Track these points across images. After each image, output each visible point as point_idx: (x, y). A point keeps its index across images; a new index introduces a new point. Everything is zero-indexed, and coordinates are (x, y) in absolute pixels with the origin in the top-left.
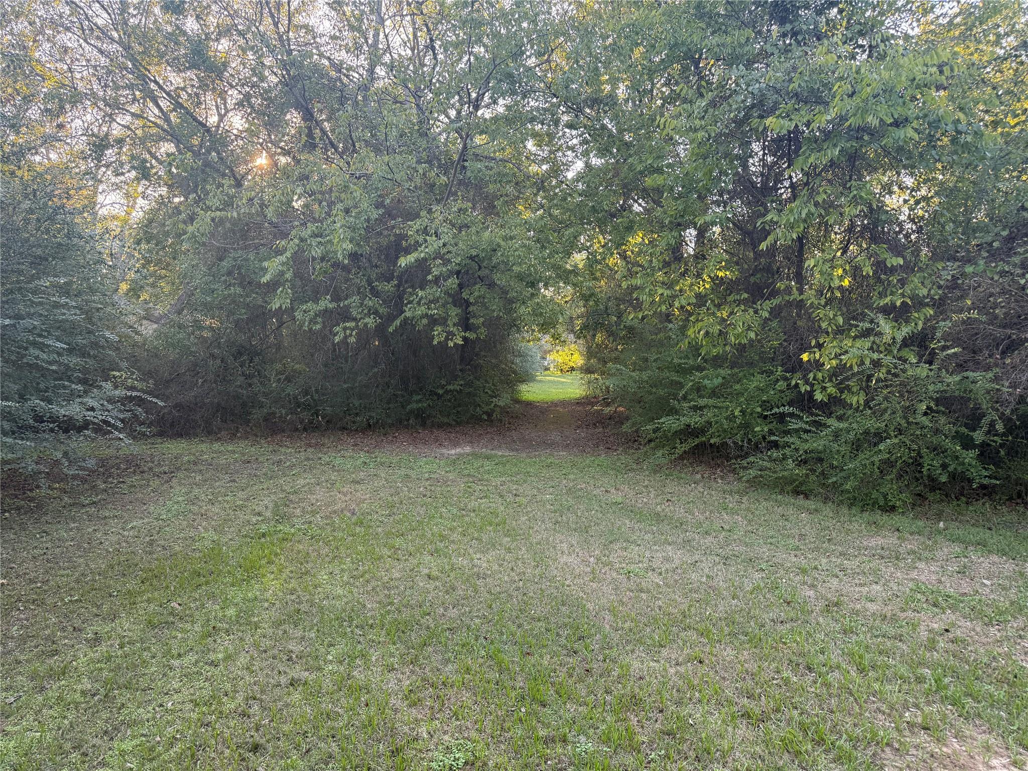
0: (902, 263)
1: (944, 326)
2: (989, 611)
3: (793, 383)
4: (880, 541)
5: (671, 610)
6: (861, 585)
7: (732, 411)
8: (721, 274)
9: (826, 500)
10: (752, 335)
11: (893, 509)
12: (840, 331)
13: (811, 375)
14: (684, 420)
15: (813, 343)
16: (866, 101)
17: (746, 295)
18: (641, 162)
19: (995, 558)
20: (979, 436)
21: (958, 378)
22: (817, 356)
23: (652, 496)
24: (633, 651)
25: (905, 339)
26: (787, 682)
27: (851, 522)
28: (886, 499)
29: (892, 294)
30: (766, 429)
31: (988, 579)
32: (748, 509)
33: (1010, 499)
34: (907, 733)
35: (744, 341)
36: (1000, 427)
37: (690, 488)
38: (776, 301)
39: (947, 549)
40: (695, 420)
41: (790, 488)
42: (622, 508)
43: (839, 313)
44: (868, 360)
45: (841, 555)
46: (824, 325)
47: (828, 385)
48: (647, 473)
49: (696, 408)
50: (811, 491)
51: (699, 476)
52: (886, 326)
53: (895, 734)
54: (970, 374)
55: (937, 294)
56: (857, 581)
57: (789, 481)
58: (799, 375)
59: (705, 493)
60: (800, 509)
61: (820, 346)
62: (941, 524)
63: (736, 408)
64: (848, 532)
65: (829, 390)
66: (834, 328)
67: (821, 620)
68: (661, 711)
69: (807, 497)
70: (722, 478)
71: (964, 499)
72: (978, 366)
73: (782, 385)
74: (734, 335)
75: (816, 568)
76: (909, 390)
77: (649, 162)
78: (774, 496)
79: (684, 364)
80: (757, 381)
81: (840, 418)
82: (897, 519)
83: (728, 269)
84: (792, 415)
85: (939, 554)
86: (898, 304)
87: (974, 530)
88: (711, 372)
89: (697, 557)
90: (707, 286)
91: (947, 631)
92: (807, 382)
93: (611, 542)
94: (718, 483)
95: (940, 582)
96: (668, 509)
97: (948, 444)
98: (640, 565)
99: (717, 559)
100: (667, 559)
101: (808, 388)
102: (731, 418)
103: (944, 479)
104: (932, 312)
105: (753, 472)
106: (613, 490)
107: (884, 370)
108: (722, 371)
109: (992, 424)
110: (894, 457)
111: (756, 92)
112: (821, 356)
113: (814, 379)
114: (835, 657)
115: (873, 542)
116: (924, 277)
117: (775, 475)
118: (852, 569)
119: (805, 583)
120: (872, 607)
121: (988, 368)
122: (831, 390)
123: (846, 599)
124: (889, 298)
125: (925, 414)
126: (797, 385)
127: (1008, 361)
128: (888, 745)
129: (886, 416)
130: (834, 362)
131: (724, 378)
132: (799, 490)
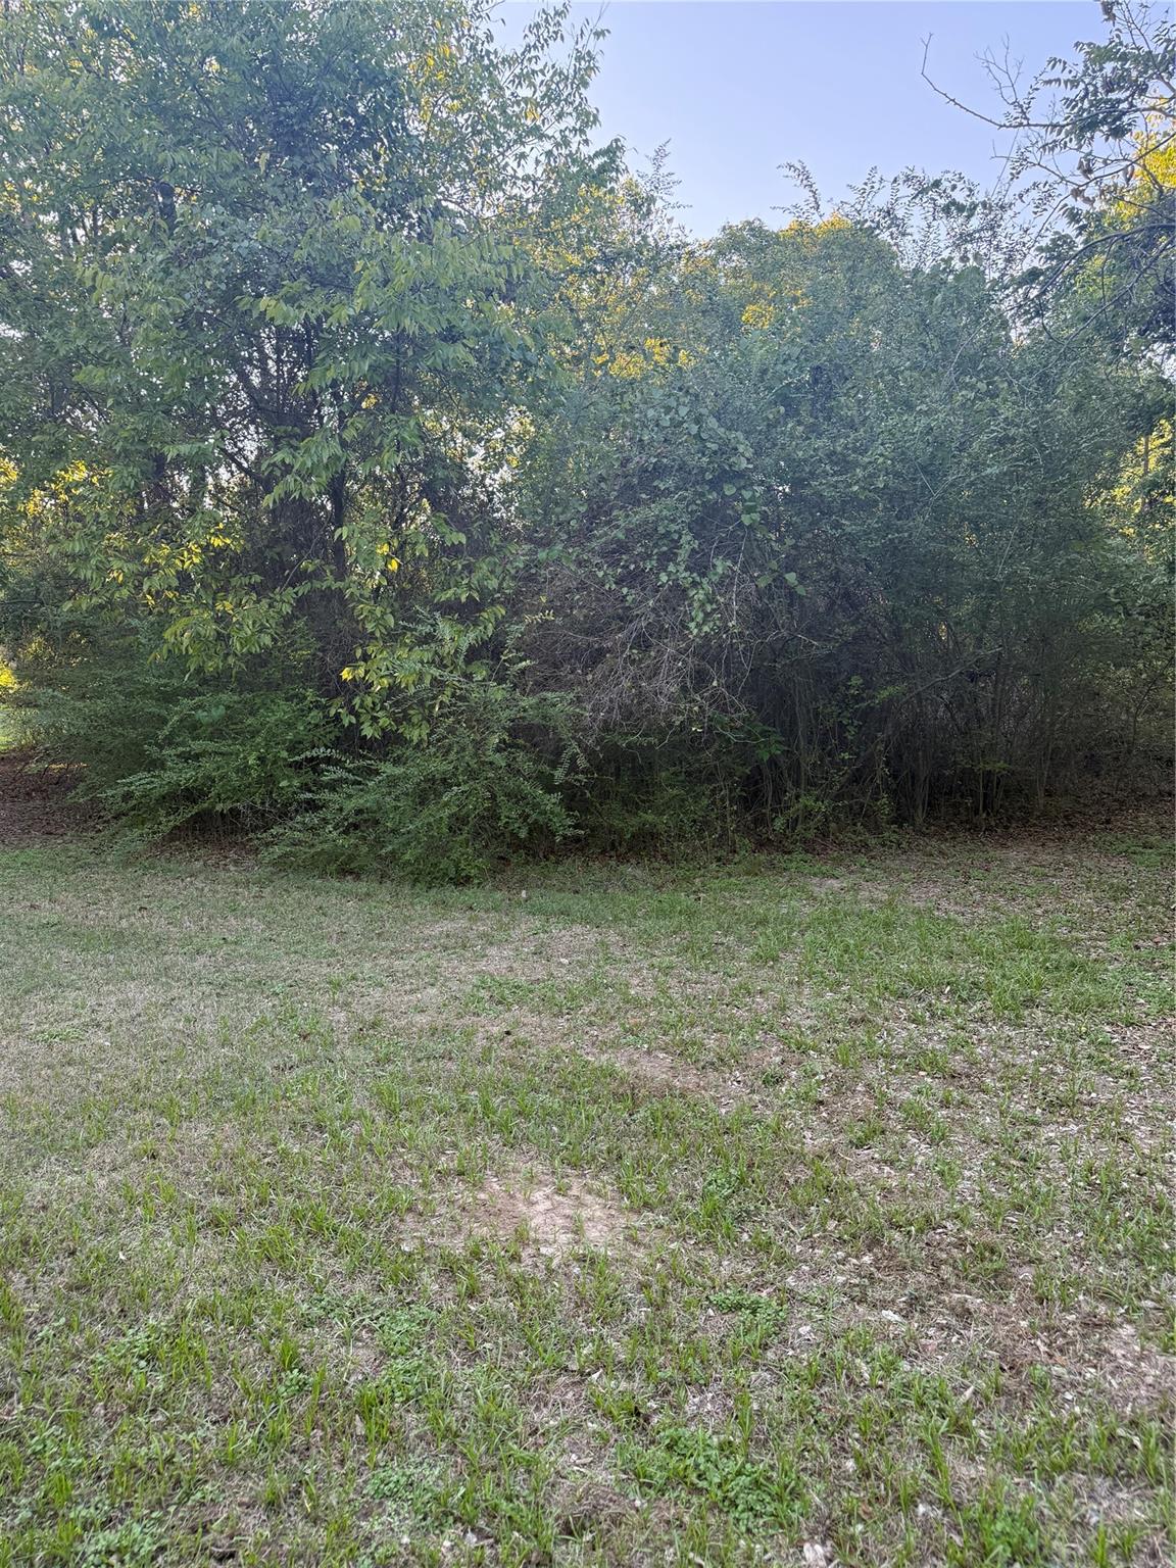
0: (464, 541)
1: (516, 630)
2: (560, 997)
3: (333, 712)
4: (447, 926)
5: (118, 1084)
6: (412, 991)
7: (245, 758)
8: (217, 542)
9: (383, 877)
10: (267, 640)
11: (468, 879)
12: (392, 637)
13: (357, 701)
14: (170, 776)
15: (359, 653)
16: (401, 296)
17: (257, 578)
18: (67, 341)
19: (578, 929)
20: (559, 774)
21: (533, 700)
22: (361, 672)
23: (114, 905)
24: (35, 1167)
25: (471, 648)
26: (285, 1153)
27: (412, 904)
28: (457, 867)
29: (457, 585)
30: (296, 783)
31: (566, 956)
32: (270, 906)
33: (603, 852)
34: (437, 1186)
35: (255, 649)
36: (582, 762)
37: (181, 885)
38: (303, 589)
39: (527, 924)
40: (186, 776)
41: (333, 867)
42: (59, 931)
43: (389, 610)
44: (429, 677)
45: (392, 953)
46: (370, 627)
47: (380, 714)
48: (112, 868)
49: (186, 757)
50: (361, 868)
51: (198, 865)
52: (445, 629)
53: (421, 1193)
54: (549, 695)
55: (510, 586)
56: (408, 987)
57: (332, 857)
58: (339, 701)
59: (206, 889)
60: (346, 895)
61: (366, 658)
62: (524, 894)
63: (250, 754)
64: (407, 920)
65: (381, 722)
66: (384, 631)
67: (348, 1053)
68: (72, 1253)
69: (358, 877)
70: (236, 863)
71: (552, 857)
72: (561, 684)
73: (315, 716)
74: (239, 639)
75: (354, 978)
76: (479, 720)
77: (80, 343)
78: (311, 882)
79: (165, 686)
80: (282, 711)
81: (397, 762)
82: (469, 894)
83: (228, 535)
84: (328, 760)
85: (516, 934)
86: (463, 599)
87: (559, 896)
88: (207, 698)
89: (175, 993)
90: (196, 560)
91: (508, 1033)
92: (352, 711)
93: (27, 992)
94: (229, 871)
95: (511, 969)
96: (138, 921)
97: (527, 787)
98: (76, 1021)
99: (207, 989)
100: (125, 1004)
101: (354, 721)
102: (244, 770)
103: (523, 834)
104: (504, 612)
105: (277, 850)
106: (46, 904)
107: (448, 691)
108: (224, 697)
109: (573, 759)
110: (465, 810)
111: (244, 253)
112: (367, 672)
113: (361, 706)
114: (358, 1101)
115: (437, 929)
116: (495, 563)
117: (312, 851)
118: (403, 971)
119: (335, 1003)
120: (422, 1020)
121: (571, 686)
122: (384, 721)
123: (387, 1015)
124: (451, 592)
125: (498, 750)
126: (338, 715)
127: (590, 677)
128: (409, 1210)
129: (452, 756)
130: (385, 681)
131: (228, 708)
132: (348, 869)
